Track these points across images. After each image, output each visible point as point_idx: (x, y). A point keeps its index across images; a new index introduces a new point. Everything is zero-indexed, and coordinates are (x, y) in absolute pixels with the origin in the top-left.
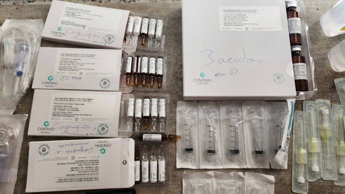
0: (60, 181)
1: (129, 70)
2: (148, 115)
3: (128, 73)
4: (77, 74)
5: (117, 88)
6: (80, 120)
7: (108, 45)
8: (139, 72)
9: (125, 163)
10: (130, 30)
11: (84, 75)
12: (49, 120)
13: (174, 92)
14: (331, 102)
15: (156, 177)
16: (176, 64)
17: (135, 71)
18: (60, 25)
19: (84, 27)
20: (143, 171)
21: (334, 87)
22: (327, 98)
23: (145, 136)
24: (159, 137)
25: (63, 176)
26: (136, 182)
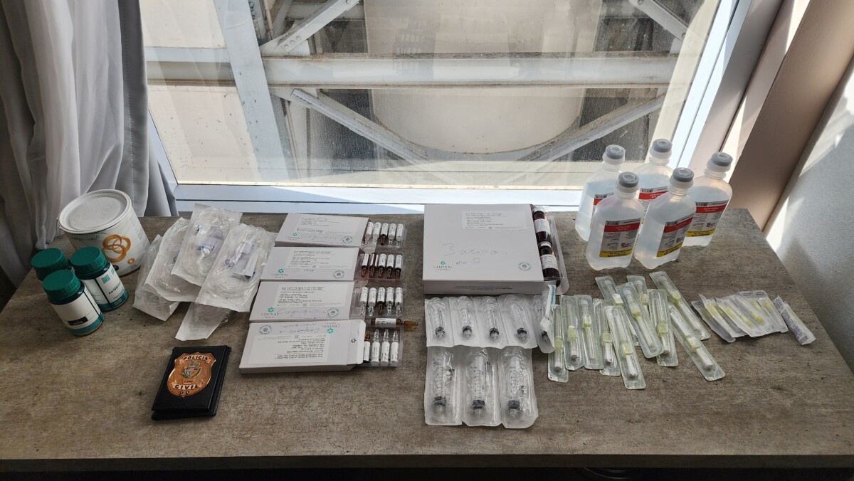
0: (280, 357)
1: (365, 263)
2: (383, 300)
3: (364, 266)
4: (310, 267)
5: (352, 278)
6: (308, 306)
7: (345, 245)
8: (376, 265)
9: (354, 341)
10: (369, 232)
11: (317, 267)
12: (275, 306)
13: (414, 286)
14: (593, 298)
15: (387, 357)
16: (417, 263)
17: (371, 264)
18: (295, 231)
19: (321, 231)
20: (373, 351)
21: (595, 284)
22: (588, 294)
23: (377, 320)
24: (394, 321)
25: (284, 353)
26: (364, 362)
